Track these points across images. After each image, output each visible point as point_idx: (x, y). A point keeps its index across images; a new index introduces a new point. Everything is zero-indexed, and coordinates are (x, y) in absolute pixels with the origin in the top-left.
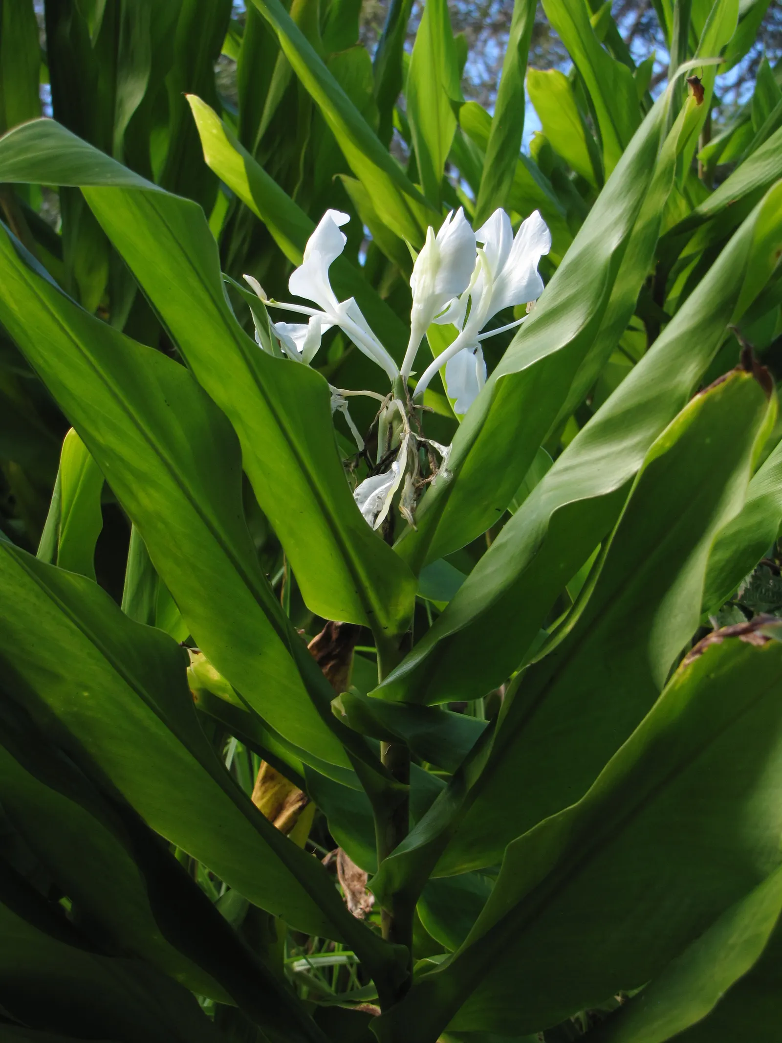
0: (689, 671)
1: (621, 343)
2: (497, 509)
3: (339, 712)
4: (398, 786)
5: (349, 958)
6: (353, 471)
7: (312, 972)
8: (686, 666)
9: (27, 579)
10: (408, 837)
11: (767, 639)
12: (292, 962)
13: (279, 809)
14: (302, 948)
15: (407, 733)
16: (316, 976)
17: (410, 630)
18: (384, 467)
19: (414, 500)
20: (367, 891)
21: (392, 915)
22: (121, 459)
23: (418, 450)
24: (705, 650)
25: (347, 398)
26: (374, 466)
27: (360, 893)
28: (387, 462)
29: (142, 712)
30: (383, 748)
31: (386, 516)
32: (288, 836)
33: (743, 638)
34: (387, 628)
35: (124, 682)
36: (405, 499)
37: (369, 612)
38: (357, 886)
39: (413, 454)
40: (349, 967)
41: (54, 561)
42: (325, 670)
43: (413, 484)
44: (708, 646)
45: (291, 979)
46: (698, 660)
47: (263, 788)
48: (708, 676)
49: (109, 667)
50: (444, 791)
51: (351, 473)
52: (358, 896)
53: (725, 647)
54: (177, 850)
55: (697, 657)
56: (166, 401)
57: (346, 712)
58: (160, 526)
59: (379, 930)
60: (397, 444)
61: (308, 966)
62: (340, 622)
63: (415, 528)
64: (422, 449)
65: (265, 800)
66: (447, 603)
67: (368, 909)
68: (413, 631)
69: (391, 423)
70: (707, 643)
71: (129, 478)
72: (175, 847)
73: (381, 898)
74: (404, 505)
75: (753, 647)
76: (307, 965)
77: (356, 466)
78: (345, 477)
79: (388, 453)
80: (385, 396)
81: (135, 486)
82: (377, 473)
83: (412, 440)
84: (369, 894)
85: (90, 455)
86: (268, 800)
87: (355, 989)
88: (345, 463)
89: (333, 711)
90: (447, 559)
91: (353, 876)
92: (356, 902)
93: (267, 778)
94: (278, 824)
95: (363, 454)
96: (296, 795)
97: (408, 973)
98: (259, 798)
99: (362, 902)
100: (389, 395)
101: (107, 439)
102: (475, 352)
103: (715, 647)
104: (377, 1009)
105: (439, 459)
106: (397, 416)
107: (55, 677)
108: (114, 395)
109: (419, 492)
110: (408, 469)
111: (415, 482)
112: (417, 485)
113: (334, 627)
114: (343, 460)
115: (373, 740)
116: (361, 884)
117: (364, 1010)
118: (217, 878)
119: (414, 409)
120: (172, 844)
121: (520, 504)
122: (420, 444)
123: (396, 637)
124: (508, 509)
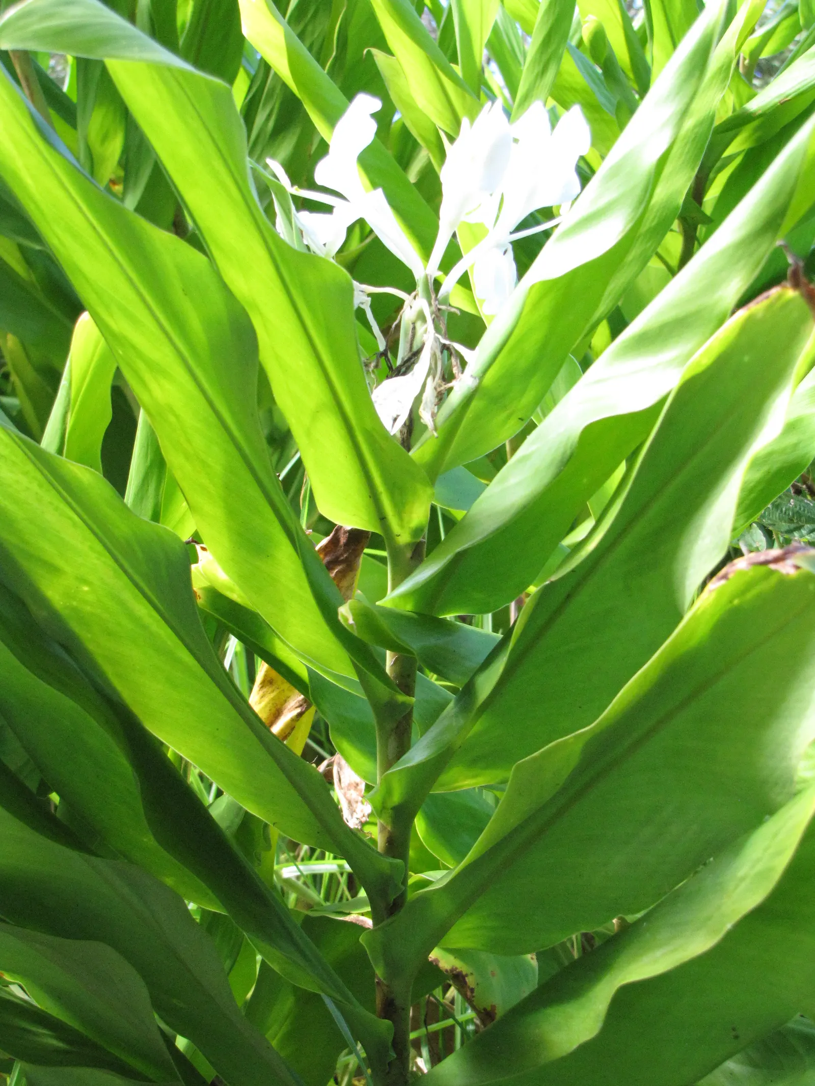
0: (714, 595)
1: (660, 250)
2: (520, 419)
3: (346, 620)
4: (401, 698)
5: (340, 867)
6: (373, 371)
7: (302, 879)
8: (711, 591)
9: (30, 467)
10: (410, 751)
11: (797, 567)
12: (281, 869)
13: (277, 714)
14: (292, 854)
15: (416, 644)
16: (305, 883)
17: (424, 538)
18: (405, 368)
19: (435, 405)
20: (364, 800)
21: (389, 828)
22: (134, 347)
23: (442, 352)
24: (731, 576)
25: (369, 295)
26: (394, 368)
27: (357, 802)
28: (409, 364)
29: (143, 610)
30: (390, 658)
31: (405, 421)
32: (285, 742)
33: (772, 566)
34: (399, 535)
35: (125, 578)
36: (426, 403)
37: (382, 519)
38: (354, 795)
39: (436, 356)
40: (339, 876)
41: (60, 451)
42: (333, 574)
43: (435, 388)
44: (734, 572)
45: (279, 886)
46: (723, 586)
47: (261, 693)
48: (731, 602)
49: (111, 562)
50: (451, 705)
51: (370, 373)
52: (354, 805)
53: (751, 573)
54: (170, 750)
55: (723, 582)
56: (183, 290)
57: (353, 620)
58: (172, 419)
59: (374, 841)
60: (419, 345)
61: (299, 873)
62: (348, 527)
63: (435, 434)
64: (445, 352)
65: (263, 704)
66: (465, 512)
67: (364, 819)
68: (426, 540)
69: (414, 323)
70: (734, 568)
71: (141, 366)
72: (168, 748)
73: (379, 811)
74: (424, 409)
75: (782, 575)
76: (296, 872)
77: (376, 366)
78: (364, 377)
79: (410, 355)
80: (409, 294)
81: (147, 376)
82: (397, 375)
83: (436, 342)
84: (365, 803)
85: (103, 341)
86: (266, 706)
87: (344, 900)
88: (365, 363)
89: (340, 618)
90: (467, 466)
91: (350, 785)
92: (352, 812)
93: (268, 682)
94: (276, 729)
95: (384, 354)
96: (295, 701)
97: (403, 888)
98: (258, 701)
99: (358, 810)
100: (413, 294)
101: (119, 325)
102: (505, 252)
103: (742, 573)
104: (369, 922)
105: (463, 363)
106: (421, 317)
107: (54, 569)
108: (130, 280)
109: (441, 397)
110: (431, 372)
111: (437, 387)
112: (439, 390)
113: (342, 531)
114: (363, 359)
115: (380, 649)
116: (358, 793)
117: (354, 921)
118: (208, 779)
119: (439, 309)
120: (165, 745)
121: (545, 415)
122: (445, 347)
123: (408, 545)
124: (532, 418)
